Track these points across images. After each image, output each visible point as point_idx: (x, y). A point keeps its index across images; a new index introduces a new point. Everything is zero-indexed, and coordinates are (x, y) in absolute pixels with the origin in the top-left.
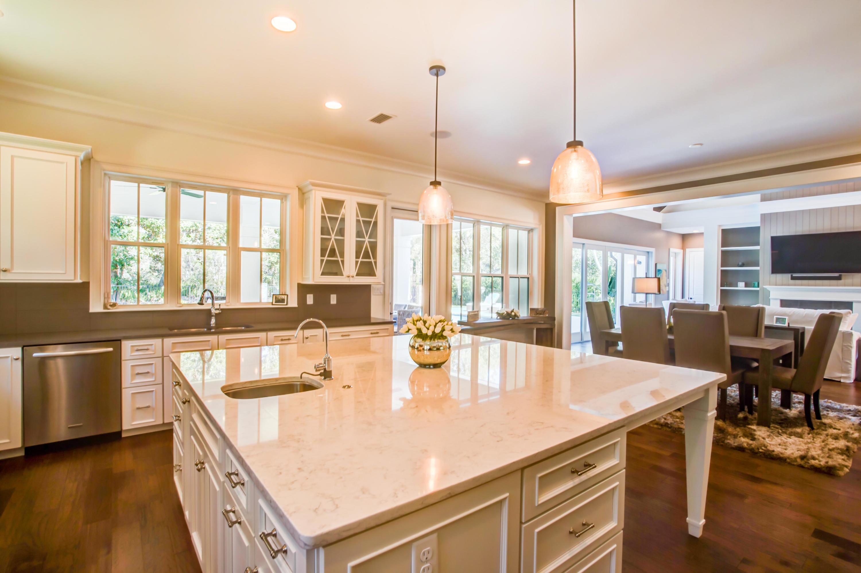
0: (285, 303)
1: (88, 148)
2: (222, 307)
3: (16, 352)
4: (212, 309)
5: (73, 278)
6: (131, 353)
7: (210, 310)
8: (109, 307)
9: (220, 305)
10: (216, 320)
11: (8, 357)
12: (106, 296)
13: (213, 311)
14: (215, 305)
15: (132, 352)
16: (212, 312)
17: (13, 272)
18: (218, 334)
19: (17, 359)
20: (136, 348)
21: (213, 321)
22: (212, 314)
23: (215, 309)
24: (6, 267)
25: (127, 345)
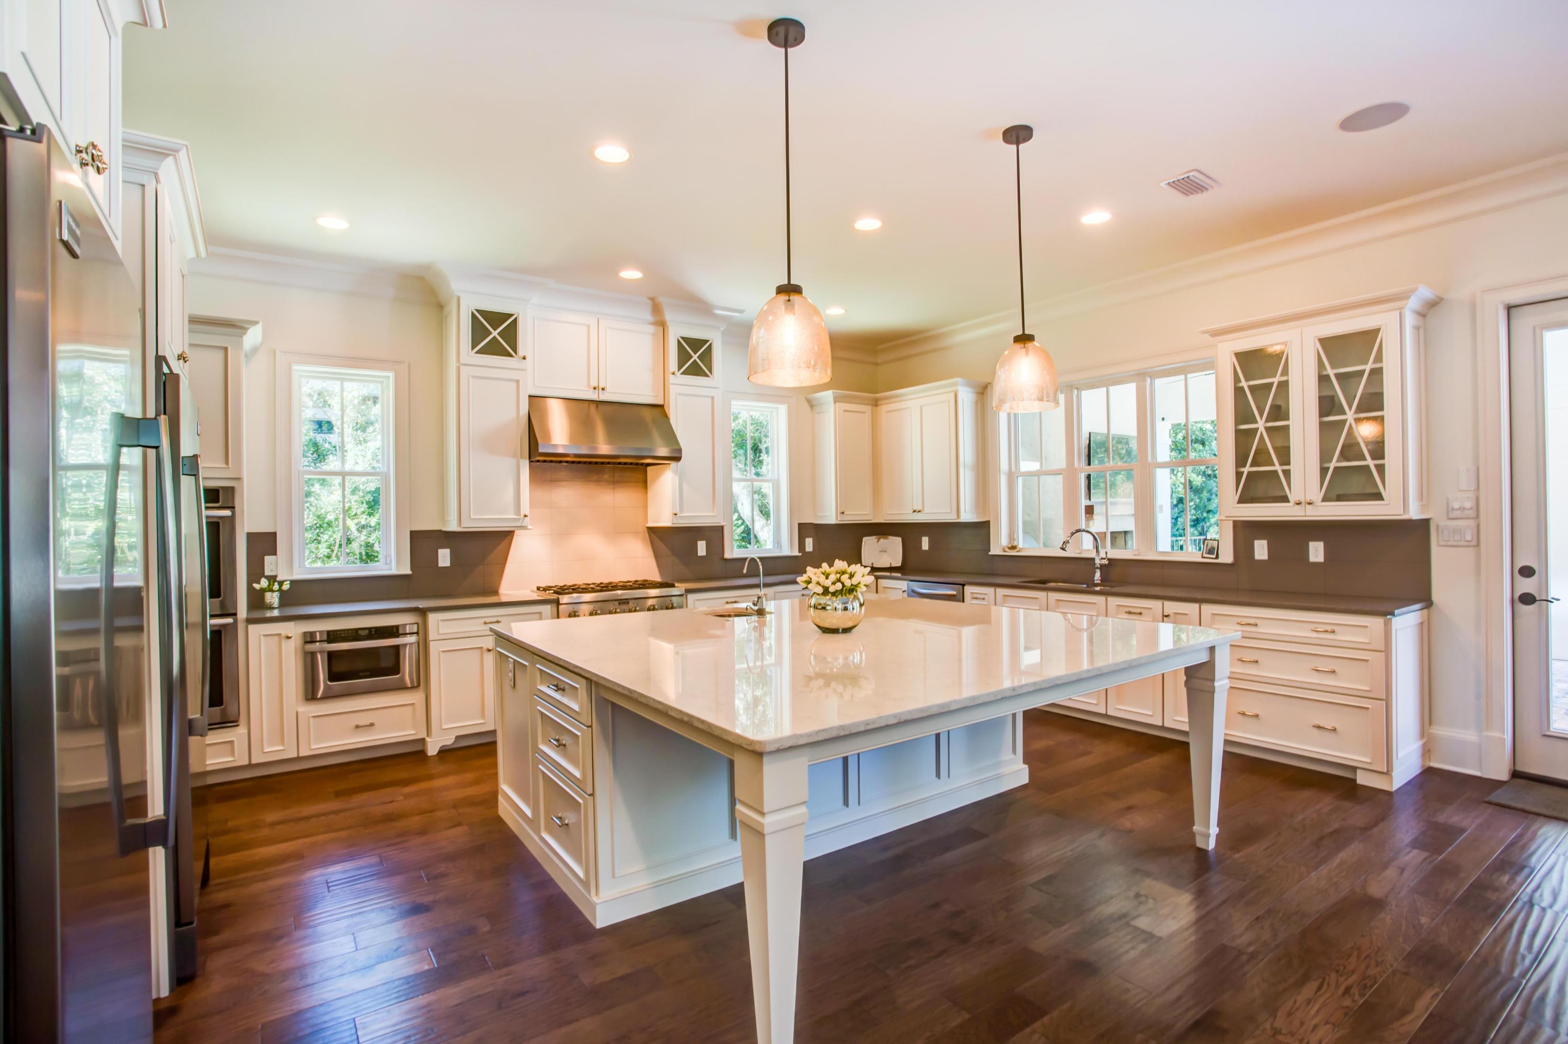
0: (1214, 556)
2: (1110, 556)
3: (904, 585)
4: (1096, 558)
6: (970, 601)
7: (1093, 559)
8: (1008, 550)
9: (1106, 553)
10: (1101, 573)
11: (901, 589)
13: (1098, 562)
14: (1100, 553)
15: (971, 599)
16: (1096, 562)
17: (924, 512)
19: (904, 591)
20: (975, 596)
21: (1098, 575)
22: (1096, 566)
23: (1100, 558)
24: (920, 508)
25: (969, 589)
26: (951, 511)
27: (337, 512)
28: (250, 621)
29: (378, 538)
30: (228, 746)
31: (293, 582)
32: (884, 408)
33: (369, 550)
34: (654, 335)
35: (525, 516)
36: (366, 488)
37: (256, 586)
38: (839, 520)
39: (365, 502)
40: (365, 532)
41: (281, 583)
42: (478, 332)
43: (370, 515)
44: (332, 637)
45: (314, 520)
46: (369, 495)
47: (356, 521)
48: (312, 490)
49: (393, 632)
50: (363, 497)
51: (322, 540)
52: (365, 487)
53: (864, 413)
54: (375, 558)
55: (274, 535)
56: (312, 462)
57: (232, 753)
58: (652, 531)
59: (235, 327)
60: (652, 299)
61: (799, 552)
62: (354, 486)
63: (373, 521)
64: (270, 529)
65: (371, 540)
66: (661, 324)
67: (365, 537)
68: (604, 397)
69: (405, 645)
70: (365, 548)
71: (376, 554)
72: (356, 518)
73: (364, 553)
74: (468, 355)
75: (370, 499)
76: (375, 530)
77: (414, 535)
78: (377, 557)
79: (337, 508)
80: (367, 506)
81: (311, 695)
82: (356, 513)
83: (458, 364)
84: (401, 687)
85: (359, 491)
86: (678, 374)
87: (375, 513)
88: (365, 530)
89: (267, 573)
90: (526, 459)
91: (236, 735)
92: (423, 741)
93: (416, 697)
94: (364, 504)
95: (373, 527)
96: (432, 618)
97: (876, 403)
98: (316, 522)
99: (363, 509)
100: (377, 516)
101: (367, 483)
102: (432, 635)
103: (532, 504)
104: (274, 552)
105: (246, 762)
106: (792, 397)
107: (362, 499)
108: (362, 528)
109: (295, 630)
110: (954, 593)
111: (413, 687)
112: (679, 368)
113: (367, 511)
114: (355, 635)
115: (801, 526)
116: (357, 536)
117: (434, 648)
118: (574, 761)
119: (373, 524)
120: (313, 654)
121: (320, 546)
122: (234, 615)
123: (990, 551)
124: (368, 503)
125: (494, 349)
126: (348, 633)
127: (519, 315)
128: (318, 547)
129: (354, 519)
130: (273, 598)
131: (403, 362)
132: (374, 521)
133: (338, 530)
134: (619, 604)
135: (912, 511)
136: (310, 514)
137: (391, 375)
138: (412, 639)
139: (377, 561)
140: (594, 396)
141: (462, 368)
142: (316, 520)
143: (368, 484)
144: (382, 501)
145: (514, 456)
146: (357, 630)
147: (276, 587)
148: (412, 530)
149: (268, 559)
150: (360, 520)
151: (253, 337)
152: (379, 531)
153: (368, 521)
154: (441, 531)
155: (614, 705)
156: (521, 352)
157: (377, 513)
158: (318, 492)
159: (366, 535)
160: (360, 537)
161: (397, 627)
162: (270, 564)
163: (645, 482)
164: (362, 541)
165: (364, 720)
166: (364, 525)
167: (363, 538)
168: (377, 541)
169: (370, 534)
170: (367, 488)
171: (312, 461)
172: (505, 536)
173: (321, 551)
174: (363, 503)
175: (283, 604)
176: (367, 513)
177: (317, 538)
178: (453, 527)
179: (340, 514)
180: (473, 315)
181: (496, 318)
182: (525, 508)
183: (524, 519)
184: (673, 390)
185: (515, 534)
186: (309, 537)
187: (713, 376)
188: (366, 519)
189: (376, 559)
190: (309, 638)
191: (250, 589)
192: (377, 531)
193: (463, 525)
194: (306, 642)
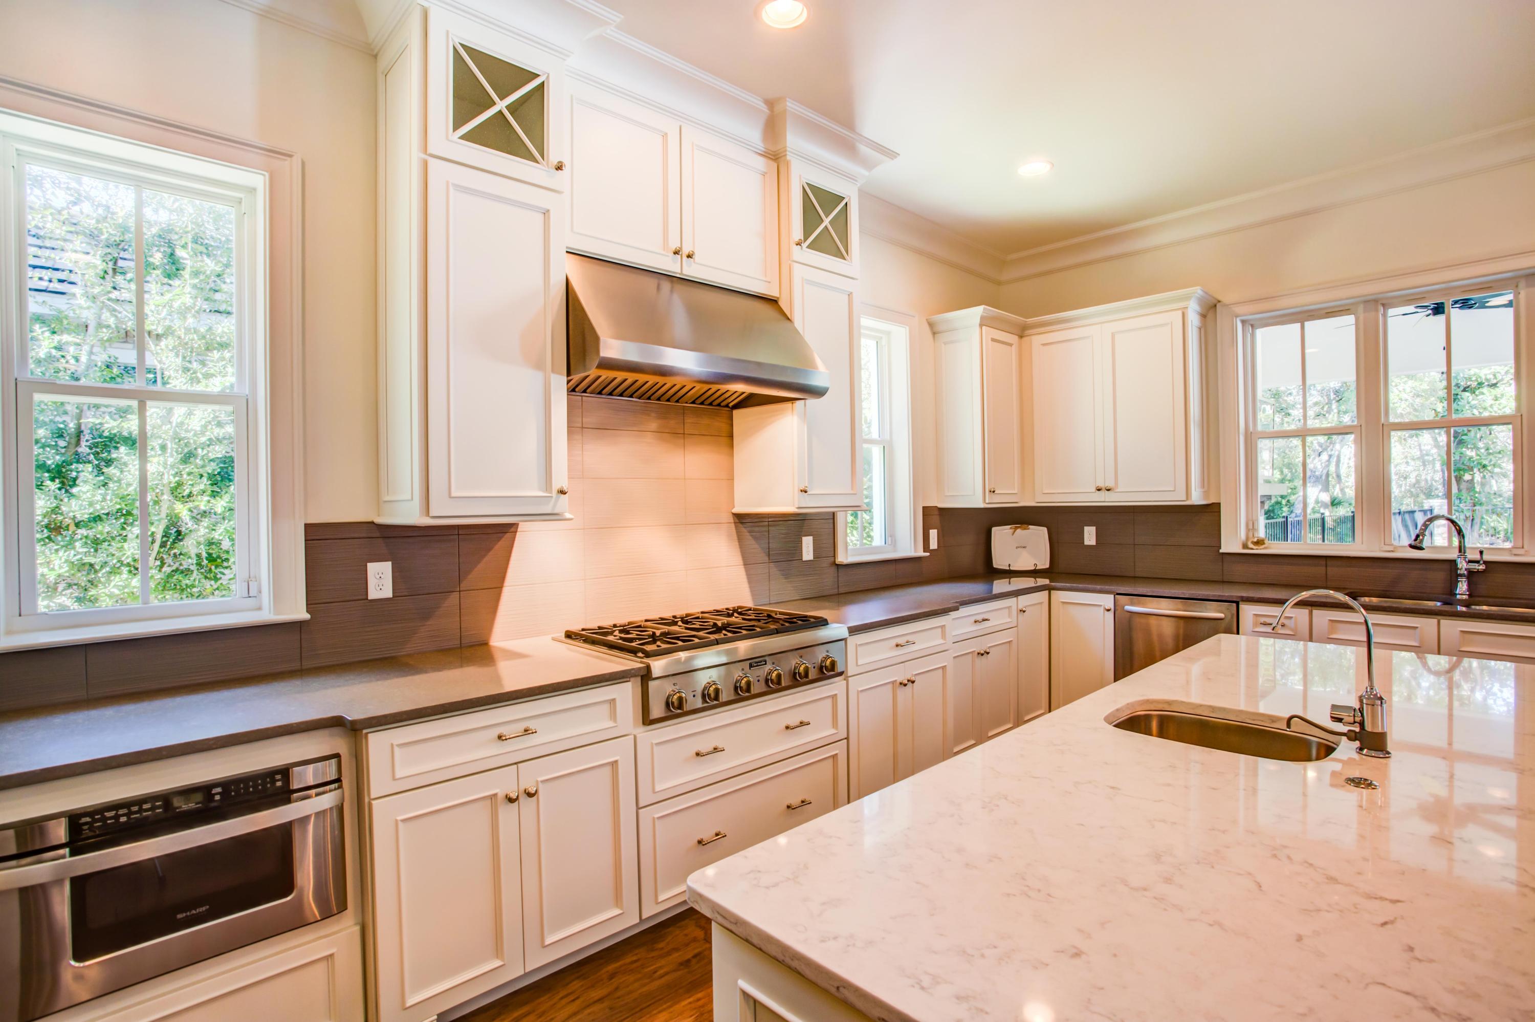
1: (1198, 291)
2: (1486, 557)
3: (1107, 600)
4: (1459, 560)
5: (1184, 499)
6: (1253, 628)
7: (1453, 562)
8: (1251, 546)
9: (1481, 553)
10: (1469, 585)
11: (1101, 606)
12: (1251, 527)
13: (1462, 565)
14: (1467, 551)
15: (1255, 625)
16: (1459, 566)
17: (1118, 490)
18: (1439, 617)
19: (1108, 610)
20: (1263, 620)
21: (1462, 587)
22: (1459, 572)
23: (1467, 560)
24: (1110, 484)
25: (1249, 611)
26: (1175, 487)
27: (158, 491)
29: (228, 531)
32: (1037, 340)
33: (213, 549)
34: (764, 174)
35: (562, 492)
36: (207, 454)
38: (987, 501)
39: (205, 475)
40: (206, 522)
42: (466, 97)
43: (214, 494)
45: (116, 503)
46: (212, 463)
47: (191, 505)
48: (114, 456)
50: (203, 466)
51: (130, 536)
52: (205, 452)
53: (1011, 345)
54: (223, 561)
56: (115, 414)
58: (741, 519)
60: (770, 104)
61: (924, 551)
62: (186, 450)
63: (220, 505)
65: (216, 535)
66: (777, 156)
67: (207, 531)
68: (691, 271)
70: (207, 548)
71: (225, 556)
72: (190, 501)
73: (204, 555)
74: (447, 139)
75: (214, 470)
76: (224, 518)
77: (314, 531)
78: (227, 560)
79: (158, 485)
80: (210, 482)
82: (191, 493)
83: (424, 156)
84: (293, 923)
85: (196, 458)
86: (804, 245)
87: (223, 493)
88: (207, 520)
90: (561, 374)
94: (205, 479)
95: (220, 514)
96: (379, 742)
97: (1022, 332)
98: (118, 507)
99: (202, 487)
100: (227, 498)
101: (209, 446)
102: (378, 783)
106: (914, 317)
107: (201, 470)
108: (202, 517)
110: (1221, 615)
111: (326, 917)
112: (805, 236)
113: (210, 489)
115: (927, 512)
116: (192, 528)
119: (219, 510)
121: (126, 545)
123: (1220, 547)
124: (211, 476)
125: (497, 137)
126: (140, 811)
127: (548, 78)
128: (122, 547)
129: (187, 502)
131: (290, 156)
132: (222, 506)
133: (159, 520)
134: (751, 666)
135: (1094, 490)
136: (107, 494)
137: (258, 180)
138: (324, 800)
139: (226, 568)
140: (671, 266)
141: (433, 163)
142: (120, 504)
143: (211, 447)
144: (239, 473)
145: (539, 365)
148: (309, 522)
150: (196, 503)
152: (229, 521)
153: (211, 505)
154: (373, 523)
156: (554, 152)
157: (226, 492)
158: (126, 459)
159: (207, 527)
160: (197, 530)
161: (283, 774)
163: (731, 436)
164: (200, 537)
166: (205, 512)
167: (202, 531)
168: (227, 537)
169: (214, 526)
170: (210, 454)
171: (116, 412)
172: (501, 534)
173: (129, 553)
174: (202, 476)
176: (209, 492)
177: (121, 532)
179: (163, 494)
180: (456, 56)
181: (502, 74)
183: (557, 500)
184: (799, 272)
185: (519, 530)
186: (106, 530)
187: (851, 259)
188: (209, 501)
189: (225, 564)
192: (227, 521)
193: (433, 513)
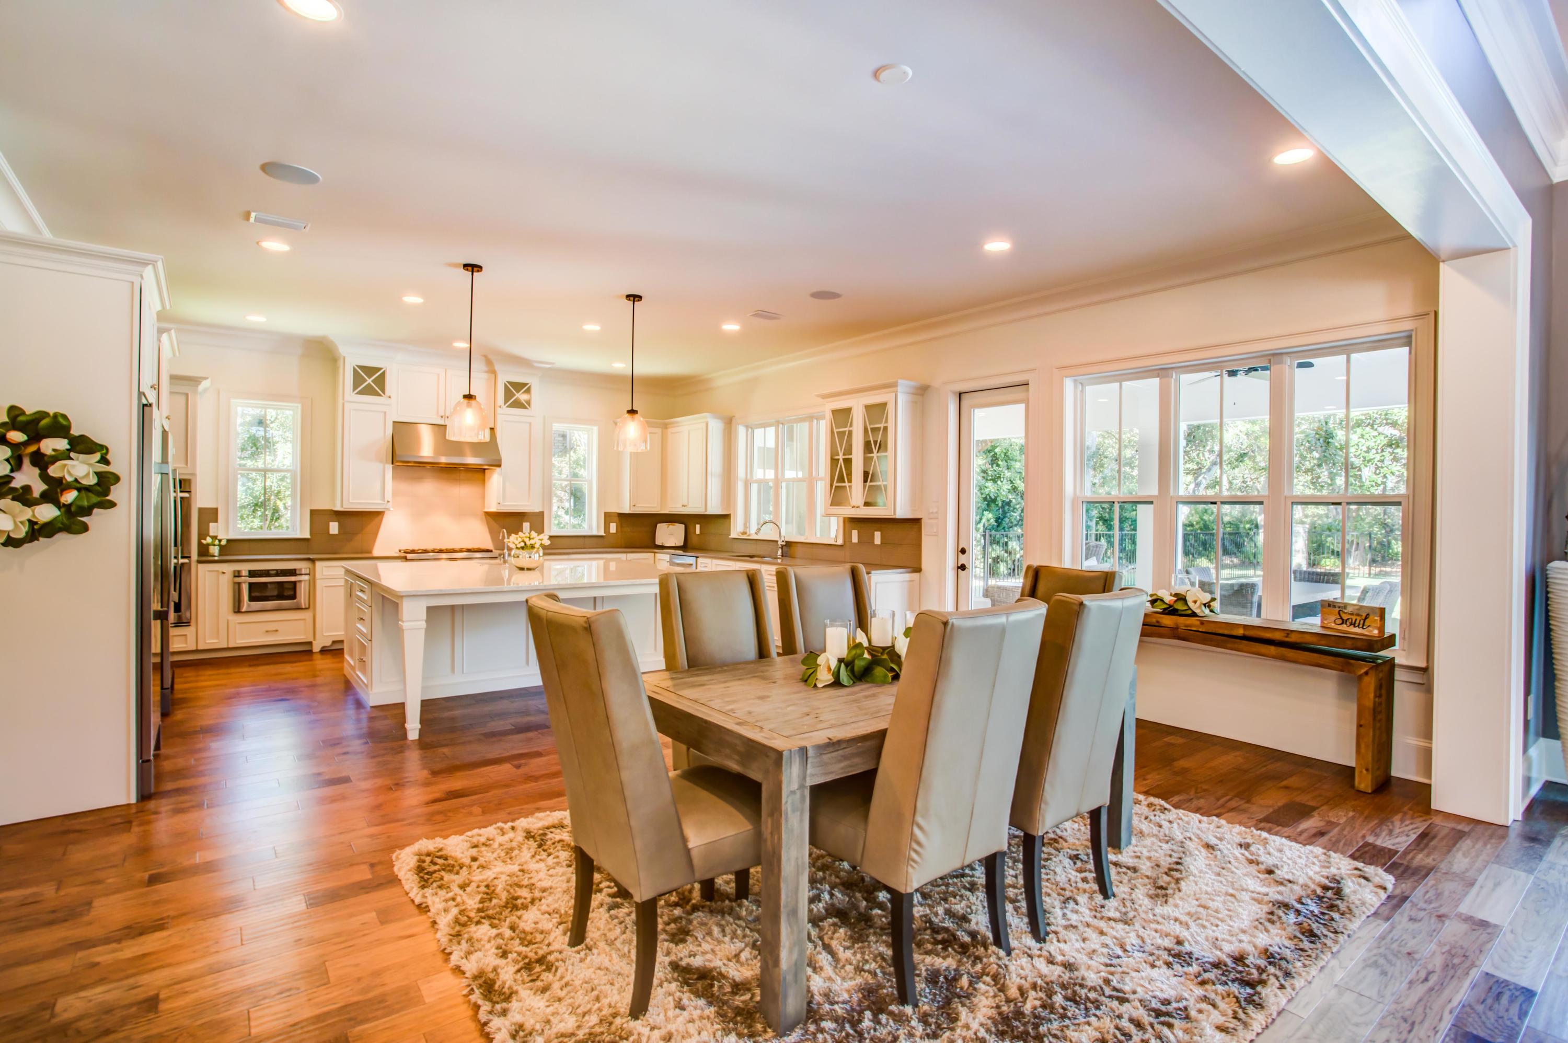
7: (778, 542)
8: (741, 535)
12: (744, 526)
13: (780, 543)
21: (779, 552)
24: (686, 504)
26: (702, 506)
28: (199, 562)
30: (183, 638)
31: (229, 541)
32: (670, 430)
34: (488, 379)
35: (390, 502)
37: (204, 542)
38: (632, 510)
41: (220, 541)
42: (357, 380)
44: (252, 574)
49: (293, 572)
53: (657, 434)
55: (216, 510)
57: (186, 642)
58: (488, 514)
59: (194, 381)
60: (485, 356)
61: (607, 533)
64: (213, 506)
66: (494, 372)
69: (300, 581)
74: (351, 395)
77: (313, 512)
81: (238, 610)
83: (343, 402)
84: (298, 608)
86: (504, 407)
89: (211, 533)
90: (389, 464)
91: (189, 631)
92: (310, 643)
93: (306, 615)
96: (319, 564)
97: (665, 427)
102: (318, 576)
103: (395, 494)
104: (216, 521)
105: (194, 648)
106: (600, 421)
109: (229, 568)
111: (306, 609)
112: (505, 403)
114: (267, 573)
115: (607, 514)
117: (319, 584)
118: (364, 626)
120: (239, 584)
122: (189, 557)
123: (730, 535)
125: (369, 391)
126: (263, 572)
127: (386, 368)
130: (215, 550)
131: (307, 398)
135: (681, 506)
137: (299, 405)
138: (306, 577)
140: (440, 422)
141: (346, 404)
145: (381, 462)
146: (268, 571)
147: (217, 542)
148: (312, 509)
149: (212, 525)
151: (204, 384)
154: (331, 510)
155: (383, 597)
156: (388, 393)
161: (295, 570)
162: (213, 528)
163: (484, 480)
165: (272, 627)
172: (378, 515)
175: (221, 554)
178: (338, 508)
180: (354, 369)
181: (370, 371)
182: (389, 495)
183: (389, 504)
184: (500, 418)
185: (384, 514)
187: (531, 409)
190: (237, 574)
191: (200, 544)
193: (344, 507)
194: (235, 576)
